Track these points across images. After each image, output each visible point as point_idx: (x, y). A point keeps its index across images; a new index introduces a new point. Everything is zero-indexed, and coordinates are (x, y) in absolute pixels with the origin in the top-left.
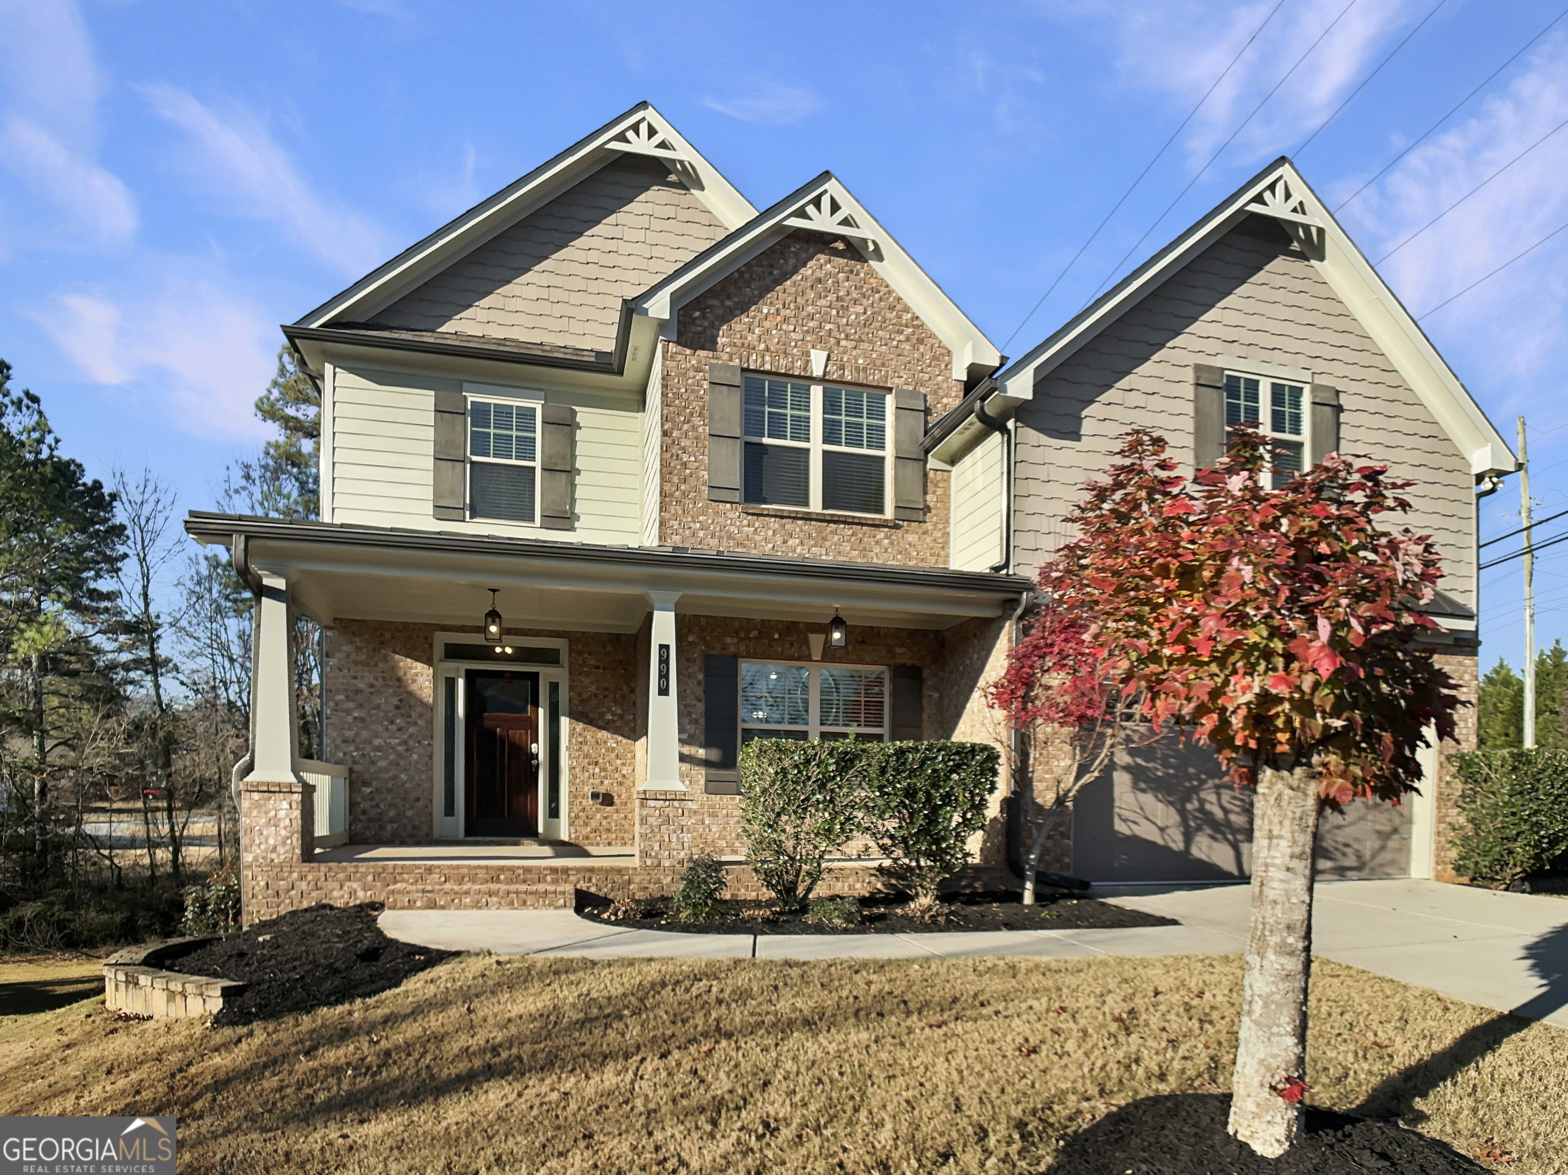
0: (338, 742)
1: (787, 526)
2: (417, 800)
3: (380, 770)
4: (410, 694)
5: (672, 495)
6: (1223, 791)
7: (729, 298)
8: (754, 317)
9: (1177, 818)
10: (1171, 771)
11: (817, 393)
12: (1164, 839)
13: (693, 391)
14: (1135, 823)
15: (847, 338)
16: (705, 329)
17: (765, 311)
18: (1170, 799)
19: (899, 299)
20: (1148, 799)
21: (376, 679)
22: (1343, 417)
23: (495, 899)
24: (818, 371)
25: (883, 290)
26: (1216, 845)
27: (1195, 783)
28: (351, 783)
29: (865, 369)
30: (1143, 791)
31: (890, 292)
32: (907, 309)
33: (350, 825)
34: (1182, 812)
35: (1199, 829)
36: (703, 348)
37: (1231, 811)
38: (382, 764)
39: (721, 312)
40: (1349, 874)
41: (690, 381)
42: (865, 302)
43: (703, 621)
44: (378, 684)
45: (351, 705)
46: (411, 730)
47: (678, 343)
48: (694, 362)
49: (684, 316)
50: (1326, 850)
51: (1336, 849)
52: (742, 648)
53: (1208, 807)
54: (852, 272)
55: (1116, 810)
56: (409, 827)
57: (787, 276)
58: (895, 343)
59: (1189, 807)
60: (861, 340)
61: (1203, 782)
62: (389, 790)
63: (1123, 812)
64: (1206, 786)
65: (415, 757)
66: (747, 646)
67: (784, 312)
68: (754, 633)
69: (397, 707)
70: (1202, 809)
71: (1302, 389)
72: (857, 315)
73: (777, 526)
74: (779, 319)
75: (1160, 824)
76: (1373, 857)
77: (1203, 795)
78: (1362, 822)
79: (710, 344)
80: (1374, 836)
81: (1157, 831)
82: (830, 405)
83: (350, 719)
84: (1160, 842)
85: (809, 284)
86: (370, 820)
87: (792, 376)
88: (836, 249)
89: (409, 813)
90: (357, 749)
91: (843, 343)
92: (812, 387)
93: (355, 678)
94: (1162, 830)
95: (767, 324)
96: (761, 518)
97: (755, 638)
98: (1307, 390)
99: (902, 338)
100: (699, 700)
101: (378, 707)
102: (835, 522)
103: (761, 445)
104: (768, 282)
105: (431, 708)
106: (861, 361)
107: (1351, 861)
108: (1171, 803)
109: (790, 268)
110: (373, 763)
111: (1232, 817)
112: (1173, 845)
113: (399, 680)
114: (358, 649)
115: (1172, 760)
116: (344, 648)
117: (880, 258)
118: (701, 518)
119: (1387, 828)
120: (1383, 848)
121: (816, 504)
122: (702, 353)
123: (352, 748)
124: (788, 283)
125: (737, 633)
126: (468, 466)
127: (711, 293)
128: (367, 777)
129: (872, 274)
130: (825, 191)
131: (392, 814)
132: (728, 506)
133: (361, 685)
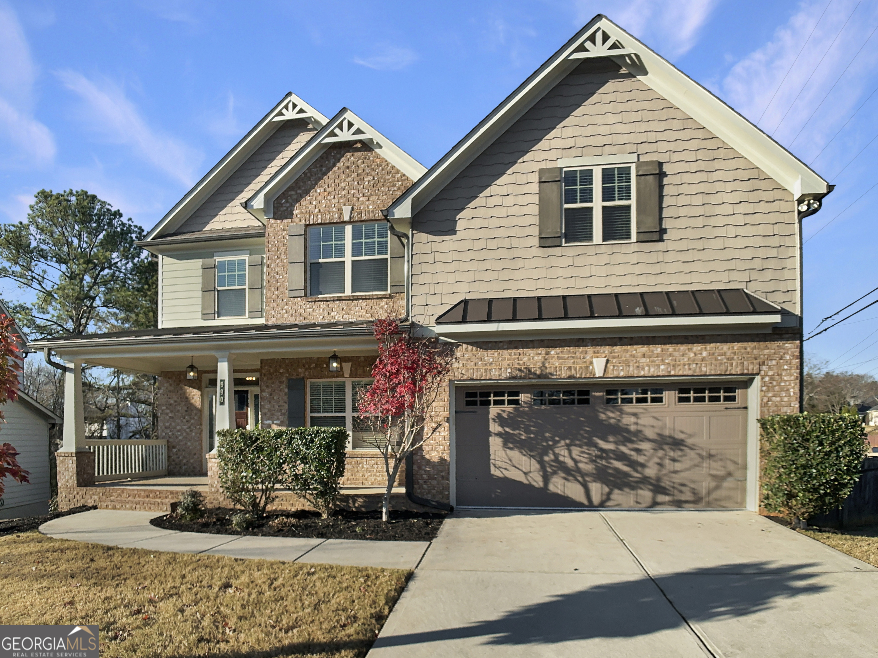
0: (163, 427)
1: (330, 305)
2: (195, 454)
3: (181, 441)
4: (192, 404)
5: (271, 298)
6: (572, 448)
7: (300, 188)
8: (313, 196)
9: (538, 466)
10: (532, 436)
11: (349, 229)
12: (528, 480)
13: (281, 242)
14: (506, 469)
15: (363, 195)
16: (287, 208)
17: (318, 191)
18: (532, 454)
19: (393, 167)
20: (515, 454)
21: (178, 398)
22: (666, 180)
23: (138, 506)
24: (346, 218)
25: (384, 164)
26: (568, 484)
27: (550, 443)
28: (168, 447)
29: (373, 211)
30: (511, 449)
31: (388, 164)
32: (398, 172)
33: (168, 466)
34: (541, 462)
35: (555, 473)
36: (286, 218)
37: (581, 462)
38: (180, 438)
39: (295, 197)
40: (686, 505)
41: (280, 237)
42: (373, 173)
43: (287, 361)
44: (178, 400)
45: (168, 411)
46: (192, 421)
47: (274, 218)
48: (282, 227)
49: (277, 203)
50: (664, 488)
51: (674, 488)
52: (307, 374)
53: (561, 458)
54: (365, 158)
55: (492, 461)
56: (192, 468)
57: (329, 169)
58: (391, 192)
59: (546, 458)
60: (372, 195)
61: (556, 442)
62: (183, 450)
63: (497, 462)
64: (559, 445)
65: (194, 434)
66: (309, 372)
67: (328, 190)
68: (313, 365)
69: (186, 411)
70: (556, 459)
71: (630, 167)
72: (369, 181)
73: (325, 306)
74: (326, 193)
75: (524, 470)
76: (709, 493)
77: (557, 451)
78: (697, 468)
79: (289, 215)
80: (709, 479)
81: (523, 475)
82: (356, 235)
83: (168, 417)
84: (525, 481)
85: (342, 171)
86: (176, 464)
87: (333, 223)
88: (356, 148)
89: (192, 461)
90: (171, 431)
91: (361, 199)
92: (346, 227)
93: (169, 398)
94: (526, 474)
95: (319, 198)
96: (316, 303)
97: (314, 368)
98: (633, 167)
99: (395, 188)
100: (285, 403)
101: (179, 411)
102: (356, 300)
103: (319, 263)
104: (319, 175)
105: (200, 411)
106: (371, 207)
107: (688, 496)
108: (533, 457)
109: (331, 164)
110: (177, 437)
111: (581, 465)
112: (535, 484)
113: (187, 398)
114: (171, 385)
115: (532, 428)
116: (165, 385)
117: (381, 147)
118: (286, 307)
119: (721, 473)
120: (717, 487)
121: (348, 292)
122: (285, 221)
123: (168, 431)
124: (330, 173)
125: (304, 366)
126: (216, 293)
127: (290, 188)
128: (174, 444)
129: (378, 156)
130: (345, 119)
131: (185, 461)
132: (299, 299)
133: (172, 401)
